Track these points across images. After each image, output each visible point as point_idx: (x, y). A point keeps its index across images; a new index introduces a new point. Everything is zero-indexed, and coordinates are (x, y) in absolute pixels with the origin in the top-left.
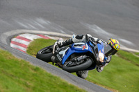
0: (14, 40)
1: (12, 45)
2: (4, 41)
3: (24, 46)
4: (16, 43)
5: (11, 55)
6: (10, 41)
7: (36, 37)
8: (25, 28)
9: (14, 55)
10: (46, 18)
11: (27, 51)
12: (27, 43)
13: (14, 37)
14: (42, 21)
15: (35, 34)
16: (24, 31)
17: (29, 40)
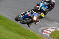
0: (44, 31)
1: (43, 33)
2: (40, 31)
3: (49, 34)
4: (45, 32)
5: (43, 37)
6: (43, 31)
7: (54, 30)
11: (50, 36)
12: (50, 32)
13: (44, 30)
16: (49, 27)
17: (51, 31)
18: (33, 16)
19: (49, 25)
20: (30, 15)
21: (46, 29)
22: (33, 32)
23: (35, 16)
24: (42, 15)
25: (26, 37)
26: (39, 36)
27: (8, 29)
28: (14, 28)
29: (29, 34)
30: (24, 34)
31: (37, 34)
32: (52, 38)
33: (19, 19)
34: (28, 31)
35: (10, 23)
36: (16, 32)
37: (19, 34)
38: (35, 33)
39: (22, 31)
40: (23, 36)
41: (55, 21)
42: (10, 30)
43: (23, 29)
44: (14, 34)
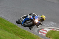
0: (40, 31)
2: (36, 31)
3: (45, 33)
5: (39, 37)
6: (39, 31)
7: (50, 30)
8: (45, 26)
9: (40, 37)
10: (54, 22)
11: (46, 36)
12: (46, 32)
13: (40, 29)
14: (53, 23)
15: (49, 28)
16: (45, 27)
18: (35, 19)
19: (46, 25)
20: (31, 18)
21: (42, 29)
22: (29, 32)
23: (37, 19)
24: (43, 17)
25: (22, 37)
26: (35, 36)
27: (4, 29)
28: (10, 28)
29: (25, 34)
30: (20, 34)
31: (33, 34)
32: (48, 38)
33: (20, 22)
34: (24, 31)
35: (6, 23)
36: (12, 32)
37: (15, 34)
38: (31, 33)
39: (18, 31)
40: (19, 36)
41: (51, 21)
42: (6, 30)
43: (19, 29)
44: (10, 34)
